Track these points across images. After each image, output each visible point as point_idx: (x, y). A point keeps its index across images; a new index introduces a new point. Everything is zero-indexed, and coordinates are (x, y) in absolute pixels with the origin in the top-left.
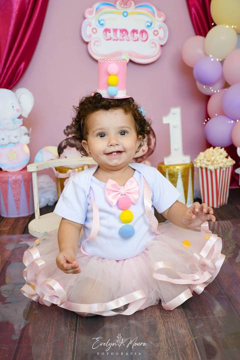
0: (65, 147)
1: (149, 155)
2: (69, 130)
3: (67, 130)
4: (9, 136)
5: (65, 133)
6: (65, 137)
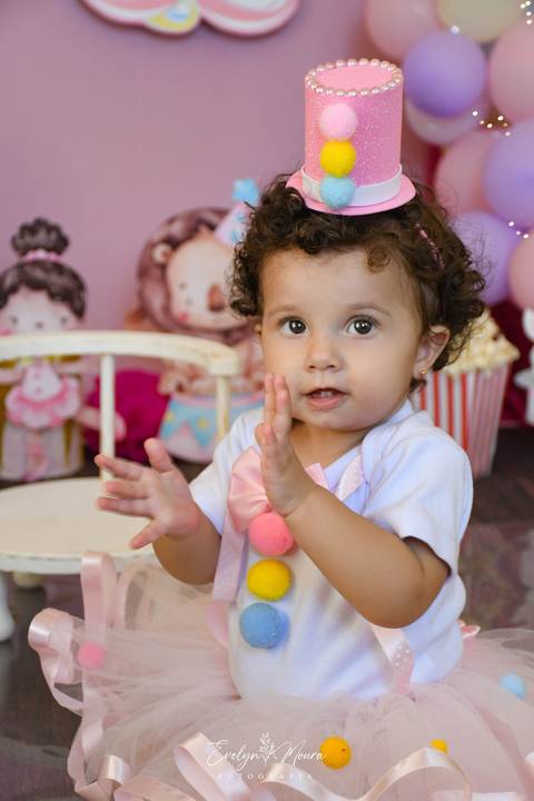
2: (28, 239)
3: (21, 237)
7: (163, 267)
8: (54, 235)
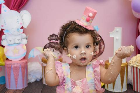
1: (100, 55)
2: (51, 38)
4: (14, 39)
5: (49, 39)
6: (49, 42)
8: (56, 37)
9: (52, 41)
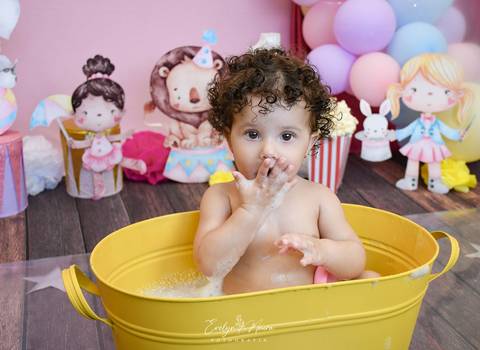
0: (85, 96)
2: (92, 67)
3: (88, 66)
5: (85, 72)
7: (165, 79)
8: (106, 64)
9: (94, 77)
